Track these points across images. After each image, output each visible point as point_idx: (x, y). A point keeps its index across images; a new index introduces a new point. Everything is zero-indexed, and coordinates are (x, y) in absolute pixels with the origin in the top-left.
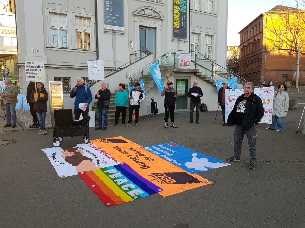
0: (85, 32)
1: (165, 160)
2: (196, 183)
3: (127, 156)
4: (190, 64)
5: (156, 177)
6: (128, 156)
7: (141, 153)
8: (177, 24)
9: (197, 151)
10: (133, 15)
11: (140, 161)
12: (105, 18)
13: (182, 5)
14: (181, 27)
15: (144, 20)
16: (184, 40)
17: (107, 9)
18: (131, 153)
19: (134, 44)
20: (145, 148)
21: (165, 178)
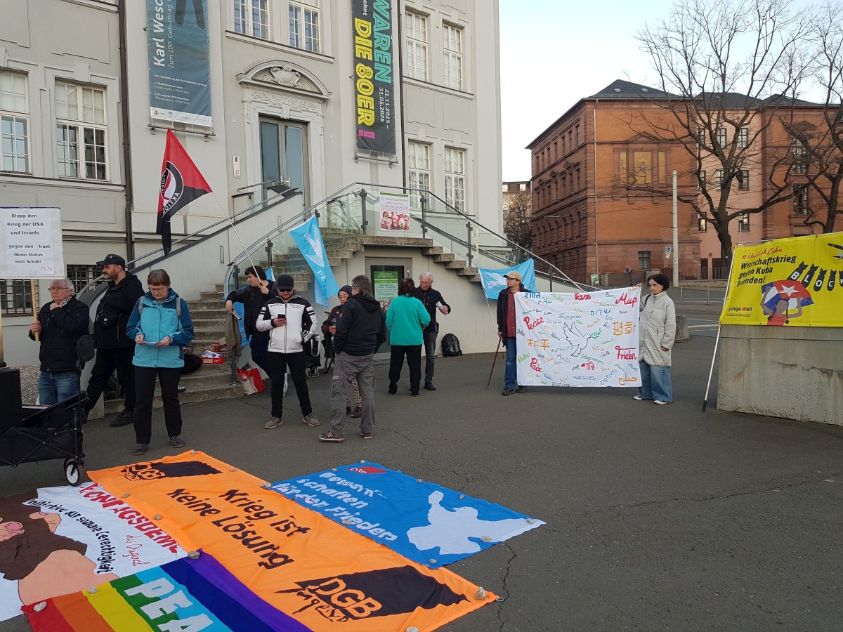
0: (89, 126)
1: (345, 525)
2: (447, 604)
3: (213, 522)
4: (408, 225)
5: (310, 596)
6: (217, 523)
7: (262, 508)
8: (370, 115)
9: (443, 485)
10: (240, 83)
11: (259, 537)
12: (153, 89)
13: (380, 62)
14: (378, 124)
15: (272, 99)
16: (387, 159)
17: (159, 61)
18: (228, 509)
19: (244, 166)
20: (276, 489)
21: (342, 599)
